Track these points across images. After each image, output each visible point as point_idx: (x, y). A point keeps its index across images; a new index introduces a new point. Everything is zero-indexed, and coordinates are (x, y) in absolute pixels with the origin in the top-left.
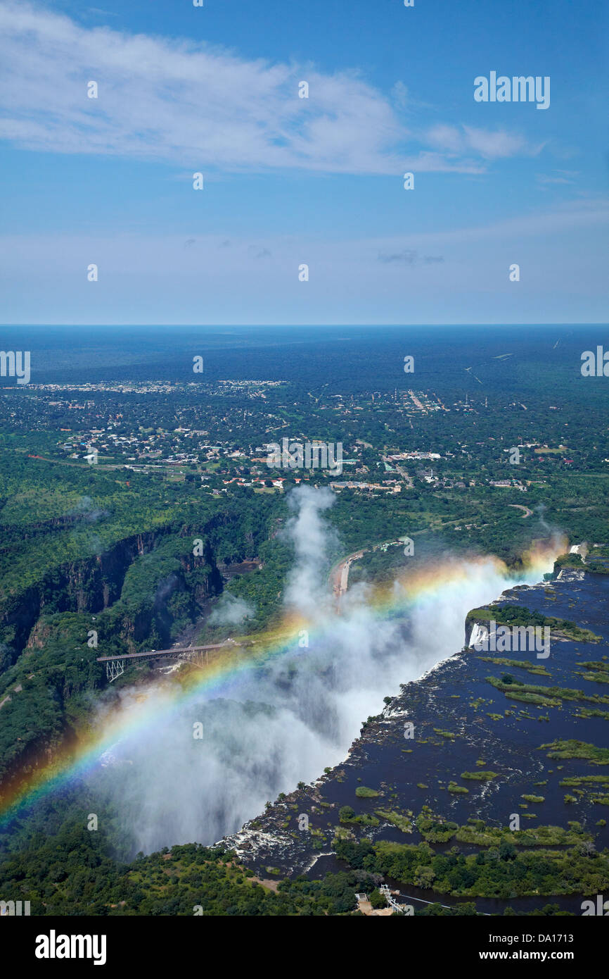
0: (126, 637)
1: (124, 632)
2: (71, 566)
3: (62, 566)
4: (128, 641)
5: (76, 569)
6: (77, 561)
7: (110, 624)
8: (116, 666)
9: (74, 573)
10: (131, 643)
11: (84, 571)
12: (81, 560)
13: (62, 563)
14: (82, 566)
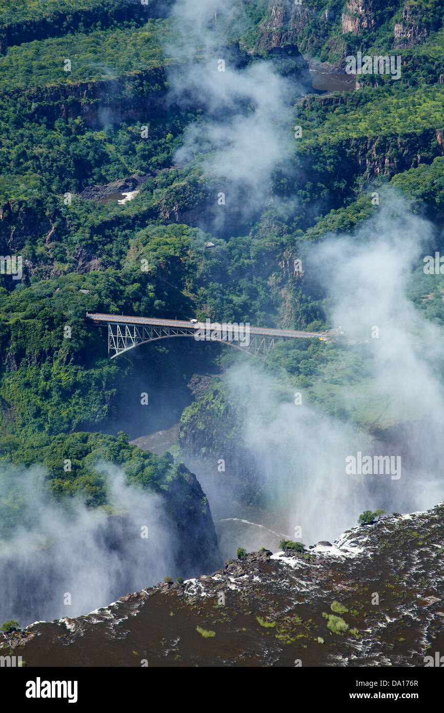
0: (281, 285)
1: (277, 277)
2: (372, 143)
3: (353, 142)
4: (283, 292)
5: (382, 149)
6: (385, 138)
7: (249, 258)
8: (124, 333)
9: (375, 156)
10: (290, 297)
11: (399, 156)
12: (394, 136)
13: (355, 136)
14: (395, 146)
